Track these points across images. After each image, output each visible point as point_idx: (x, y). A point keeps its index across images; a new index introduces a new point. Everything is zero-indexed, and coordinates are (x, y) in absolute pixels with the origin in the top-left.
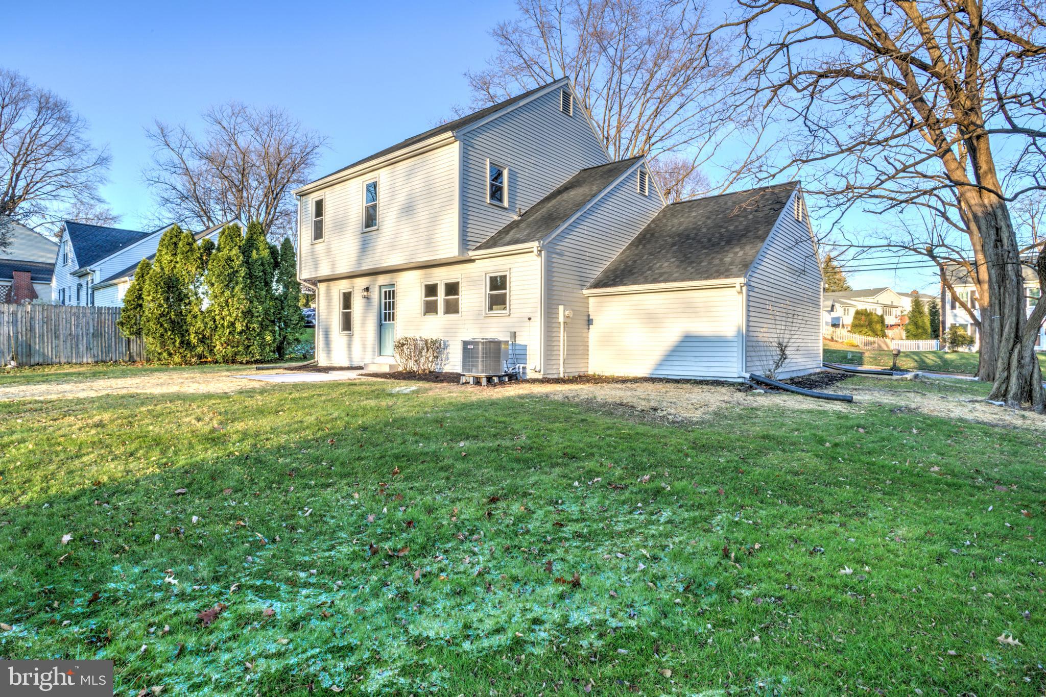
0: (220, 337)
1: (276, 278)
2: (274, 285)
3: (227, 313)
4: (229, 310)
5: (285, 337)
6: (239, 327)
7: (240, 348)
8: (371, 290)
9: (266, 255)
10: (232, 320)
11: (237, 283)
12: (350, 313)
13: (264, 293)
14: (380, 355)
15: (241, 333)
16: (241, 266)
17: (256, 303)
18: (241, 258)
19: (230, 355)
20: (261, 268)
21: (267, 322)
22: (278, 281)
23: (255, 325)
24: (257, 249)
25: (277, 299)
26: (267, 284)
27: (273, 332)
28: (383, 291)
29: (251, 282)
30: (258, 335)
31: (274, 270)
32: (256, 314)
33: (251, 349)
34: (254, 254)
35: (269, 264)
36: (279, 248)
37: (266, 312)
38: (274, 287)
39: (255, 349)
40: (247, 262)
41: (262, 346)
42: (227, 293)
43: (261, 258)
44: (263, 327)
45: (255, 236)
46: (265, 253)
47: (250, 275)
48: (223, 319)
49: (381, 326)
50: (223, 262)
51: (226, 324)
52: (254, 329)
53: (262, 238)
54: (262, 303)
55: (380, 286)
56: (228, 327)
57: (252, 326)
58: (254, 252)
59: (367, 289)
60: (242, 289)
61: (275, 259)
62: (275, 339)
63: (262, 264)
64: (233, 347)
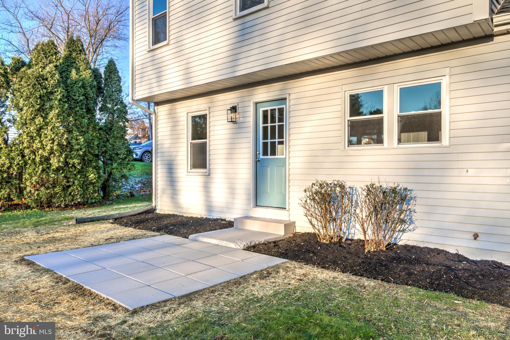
0: (31, 177)
1: (100, 105)
2: (98, 115)
3: (39, 145)
4: (41, 142)
5: (110, 174)
6: (55, 162)
7: (57, 190)
8: (239, 110)
9: (88, 76)
10: (46, 154)
11: (51, 108)
12: (205, 143)
13: (85, 121)
14: (257, 205)
15: (58, 169)
16: (56, 86)
17: (76, 133)
18: (57, 76)
19: (44, 199)
20: (82, 91)
21: (91, 157)
22: (101, 110)
23: (76, 161)
24: (78, 70)
25: (101, 129)
26: (90, 111)
27: (97, 168)
28: (261, 110)
29: (70, 108)
30: (79, 172)
31: (98, 96)
32: (77, 147)
33: (70, 190)
34: (73, 74)
35: (92, 87)
36: (102, 71)
37: (89, 144)
38: (98, 116)
39: (76, 189)
40: (65, 82)
41: (85, 185)
42: (39, 120)
43: (83, 80)
44: (85, 163)
45: (74, 54)
46: (86, 74)
47: (68, 98)
48: (34, 152)
49: (257, 162)
50: (33, 81)
51: (38, 159)
52: (73, 165)
53: (83, 56)
54: (83, 133)
55: (256, 103)
56: (41, 163)
57: (71, 162)
58: (74, 72)
59: (234, 109)
60: (58, 115)
61: (99, 83)
62: (99, 177)
63: (83, 86)
64: (48, 188)
